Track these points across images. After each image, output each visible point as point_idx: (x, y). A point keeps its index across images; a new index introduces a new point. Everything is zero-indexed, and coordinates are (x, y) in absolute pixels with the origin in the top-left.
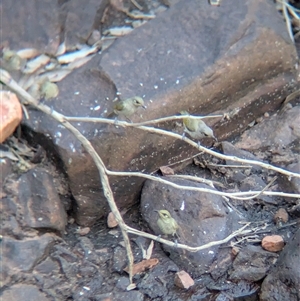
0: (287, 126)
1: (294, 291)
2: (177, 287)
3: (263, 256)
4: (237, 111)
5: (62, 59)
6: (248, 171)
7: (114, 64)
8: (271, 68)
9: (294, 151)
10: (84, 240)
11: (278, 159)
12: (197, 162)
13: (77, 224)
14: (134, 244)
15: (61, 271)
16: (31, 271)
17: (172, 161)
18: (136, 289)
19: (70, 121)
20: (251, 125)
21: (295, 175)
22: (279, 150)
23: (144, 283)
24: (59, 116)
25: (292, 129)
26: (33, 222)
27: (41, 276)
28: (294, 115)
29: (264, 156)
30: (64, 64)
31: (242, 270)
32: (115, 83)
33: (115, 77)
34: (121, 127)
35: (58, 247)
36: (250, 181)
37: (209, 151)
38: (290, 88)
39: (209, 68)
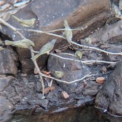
0: (106, 33)
1: (109, 99)
2: (62, 98)
3: (96, 85)
4: (86, 27)
5: (15, 5)
6: (91, 52)
7: (37, 7)
8: (100, 9)
9: (109, 43)
10: (24, 79)
11: (103, 46)
12: (70, 48)
13: (21, 72)
14: (44, 80)
15: (15, 91)
16: (3, 91)
17: (60, 47)
18: (46, 98)
19: (19, 31)
20: (92, 33)
21: (109, 53)
22: (103, 43)
23: (49, 96)
24: (14, 29)
25: (109, 34)
26: (4, 71)
27: (7, 93)
28: (109, 29)
29: (97, 45)
30: (16, 7)
31: (88, 91)
32: (37, 15)
33: (37, 13)
34: (39, 33)
35: (14, 81)
36: (92, 55)
37: (75, 43)
38: (108, 18)
39: (75, 9)
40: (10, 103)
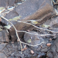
1: (53, 54)
2: (31, 53)
3: (47, 47)
4: (42, 19)
5: (8, 9)
6: (44, 31)
7: (18, 10)
9: (53, 27)
10: (13, 44)
11: (50, 29)
12: (34, 29)
13: (11, 41)
14: (22, 45)
15: (8, 50)
16: (2, 50)
17: (30, 29)
18: (23, 54)
19: (10, 21)
20: (45, 22)
21: (53, 32)
23: (24, 52)
25: (53, 23)
26: (3, 41)
27: (4, 51)
28: (53, 20)
29: (47, 28)
30: (9, 10)
31: (43, 50)
32: (19, 14)
34: (20, 22)
35: (7, 45)
37: (37, 27)
38: (52, 15)
39: (37, 11)
40: (6, 56)
